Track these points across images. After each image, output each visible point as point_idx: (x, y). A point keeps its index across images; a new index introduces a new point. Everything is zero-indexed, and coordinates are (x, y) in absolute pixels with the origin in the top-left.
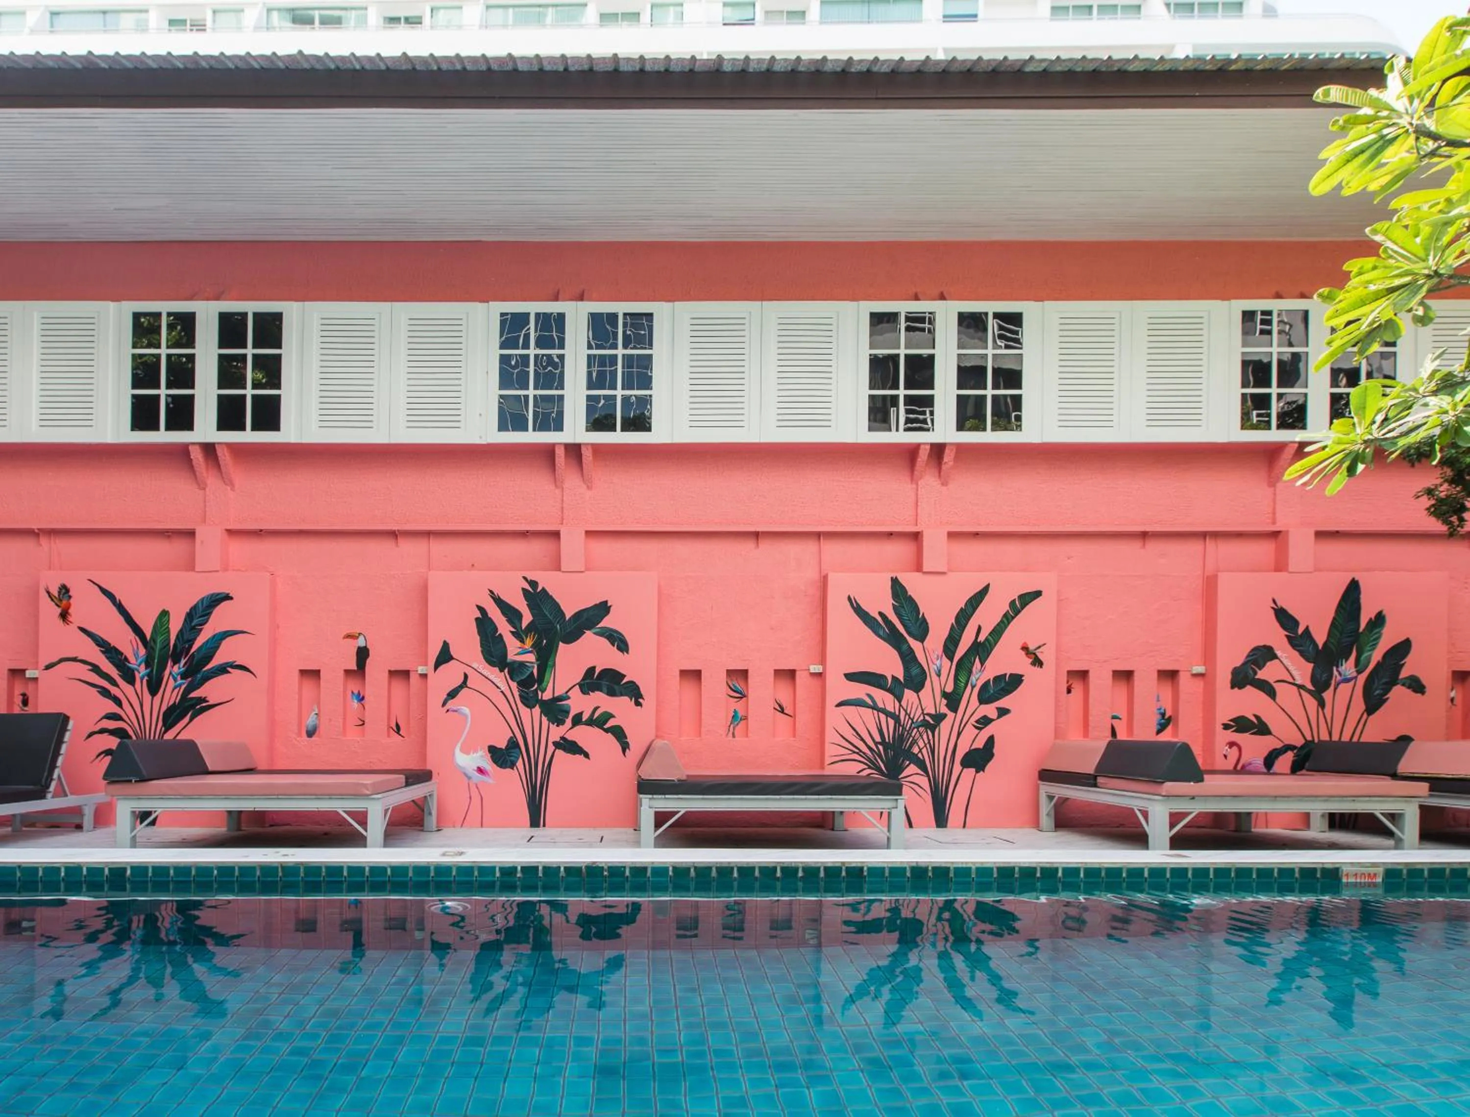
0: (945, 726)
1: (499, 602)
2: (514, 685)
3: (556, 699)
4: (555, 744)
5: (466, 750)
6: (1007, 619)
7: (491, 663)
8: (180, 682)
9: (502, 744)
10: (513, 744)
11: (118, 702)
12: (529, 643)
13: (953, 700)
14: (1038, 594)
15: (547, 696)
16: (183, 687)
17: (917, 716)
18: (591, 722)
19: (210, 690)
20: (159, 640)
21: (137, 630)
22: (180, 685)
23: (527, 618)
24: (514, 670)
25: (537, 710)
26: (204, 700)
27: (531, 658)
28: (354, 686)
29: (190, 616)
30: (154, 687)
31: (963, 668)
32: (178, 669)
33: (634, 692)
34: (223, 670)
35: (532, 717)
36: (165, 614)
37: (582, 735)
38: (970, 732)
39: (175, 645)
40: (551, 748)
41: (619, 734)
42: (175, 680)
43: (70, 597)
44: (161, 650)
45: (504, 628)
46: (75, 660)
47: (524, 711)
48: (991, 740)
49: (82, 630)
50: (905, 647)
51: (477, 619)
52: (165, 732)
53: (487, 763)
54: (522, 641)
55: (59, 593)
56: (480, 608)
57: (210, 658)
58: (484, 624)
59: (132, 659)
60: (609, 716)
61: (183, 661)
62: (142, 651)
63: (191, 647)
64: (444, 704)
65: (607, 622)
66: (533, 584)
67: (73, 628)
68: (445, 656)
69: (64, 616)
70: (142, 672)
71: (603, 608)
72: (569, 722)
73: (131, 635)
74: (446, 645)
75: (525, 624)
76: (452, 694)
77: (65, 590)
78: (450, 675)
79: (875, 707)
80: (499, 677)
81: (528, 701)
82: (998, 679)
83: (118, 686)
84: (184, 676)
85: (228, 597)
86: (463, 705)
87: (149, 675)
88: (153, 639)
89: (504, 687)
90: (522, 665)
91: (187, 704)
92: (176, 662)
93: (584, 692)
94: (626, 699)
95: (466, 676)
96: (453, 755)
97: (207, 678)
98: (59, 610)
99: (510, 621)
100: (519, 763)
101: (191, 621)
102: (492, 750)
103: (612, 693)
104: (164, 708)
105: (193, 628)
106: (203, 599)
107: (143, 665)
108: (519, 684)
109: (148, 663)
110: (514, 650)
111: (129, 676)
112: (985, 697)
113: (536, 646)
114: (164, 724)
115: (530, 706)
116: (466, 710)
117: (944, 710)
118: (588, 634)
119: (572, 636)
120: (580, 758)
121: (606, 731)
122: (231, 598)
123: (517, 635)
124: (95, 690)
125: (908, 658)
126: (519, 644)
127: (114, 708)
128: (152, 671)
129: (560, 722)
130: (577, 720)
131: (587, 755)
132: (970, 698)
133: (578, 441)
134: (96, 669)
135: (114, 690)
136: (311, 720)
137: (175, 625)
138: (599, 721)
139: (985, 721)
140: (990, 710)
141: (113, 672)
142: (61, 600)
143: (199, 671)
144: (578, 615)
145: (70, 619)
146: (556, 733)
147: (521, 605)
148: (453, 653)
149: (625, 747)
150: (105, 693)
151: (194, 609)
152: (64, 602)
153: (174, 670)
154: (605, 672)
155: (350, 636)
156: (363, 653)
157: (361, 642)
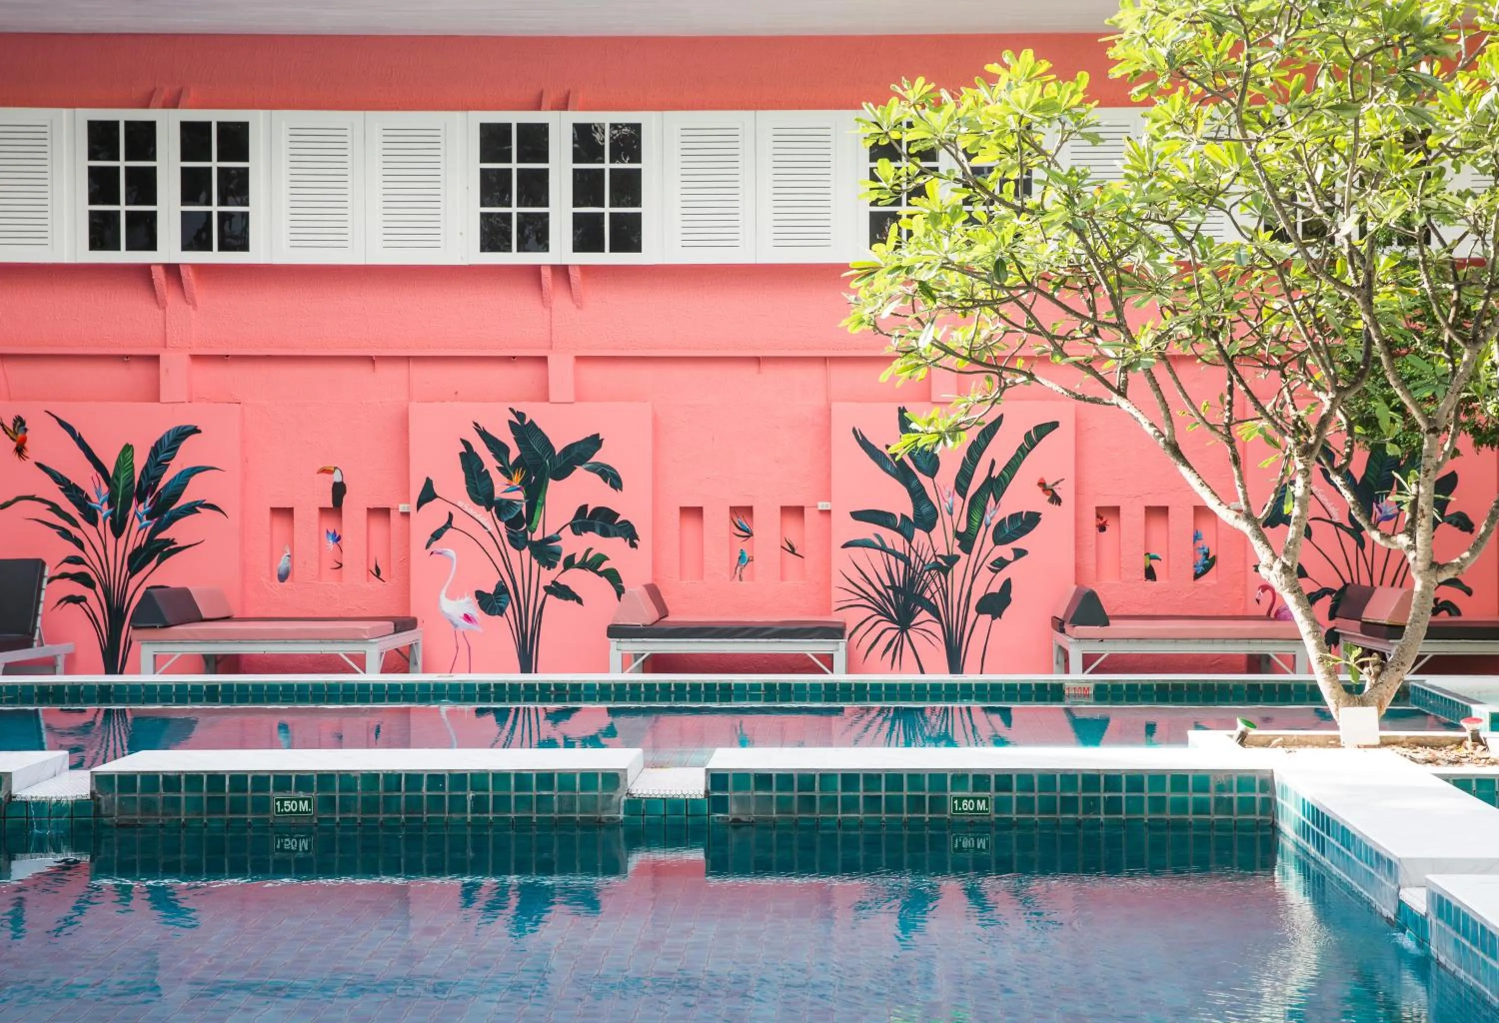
0: (958, 569)
1: (484, 434)
2: (501, 525)
3: (547, 541)
4: (546, 588)
5: (452, 596)
6: (1022, 453)
7: (478, 502)
8: (145, 522)
9: (490, 589)
10: (501, 589)
11: (80, 545)
12: (517, 479)
13: (966, 540)
14: (1054, 425)
15: (537, 536)
16: (149, 528)
17: (929, 557)
18: (583, 565)
19: (178, 532)
20: (123, 476)
21: (99, 466)
22: (146, 527)
23: (515, 453)
24: (501, 508)
25: (526, 552)
26: (172, 542)
27: (520, 495)
28: (330, 524)
29: (155, 451)
30: (118, 527)
31: (977, 505)
32: (143, 508)
33: (629, 533)
34: (191, 509)
35: (521, 559)
36: (128, 448)
37: (574, 579)
38: (985, 575)
39: (140, 482)
40: (542, 593)
41: (613, 577)
42: (141, 520)
43: (26, 430)
44: (126, 486)
45: (490, 463)
46: (32, 498)
47: (513, 553)
48: (1007, 584)
49: (39, 465)
50: (914, 484)
51: (461, 454)
52: (131, 577)
53: (474, 609)
54: (510, 478)
55: (14, 425)
56: (466, 443)
57: (177, 496)
58: (469, 458)
59: (93, 496)
60: (603, 558)
61: (149, 500)
62: (105, 489)
63: (157, 484)
64: (428, 546)
65: (599, 457)
66: (520, 416)
67: (29, 464)
68: (428, 494)
69: (20, 450)
70: (104, 512)
71: (595, 442)
72: (560, 565)
73: (92, 471)
74: (429, 482)
75: (512, 458)
76: (437, 536)
77: (20, 422)
78: (434, 515)
79: (883, 548)
80: (485, 517)
81: (517, 542)
82: (1014, 517)
83: (78, 526)
84: (150, 516)
85: (195, 430)
86: (448, 547)
87: (112, 515)
88: (116, 476)
89: (491, 528)
90: (510, 503)
91: (152, 547)
92: (141, 500)
93: (576, 533)
94: (620, 540)
95: (451, 516)
96: (437, 601)
97: (174, 518)
98: (14, 444)
99: (496, 456)
100: (509, 610)
101: (157, 457)
102: (479, 595)
103: (605, 533)
104: (129, 551)
105: (159, 464)
106: (169, 432)
107: (106, 505)
108: (508, 524)
109: (111, 502)
110: (501, 487)
111: (91, 517)
112: (1002, 536)
113: (525, 483)
114: (129, 569)
115: (519, 548)
116: (451, 553)
117: (957, 551)
118: (580, 470)
119: (562, 473)
120: (573, 603)
121: (601, 574)
122: (199, 432)
123: (503, 470)
124: (54, 532)
125: (918, 495)
126: (506, 481)
127: (76, 551)
128: (115, 510)
129: (551, 565)
130: (569, 563)
131: (580, 601)
132: (984, 540)
133: (564, 262)
134: (55, 508)
135: (74, 531)
136: (283, 563)
137: (140, 461)
138: (593, 564)
139: (1000, 564)
140: (1006, 551)
141: (74, 512)
142: (16, 434)
143: (165, 510)
144: (570, 448)
145: (26, 454)
146: (548, 576)
147: (507, 438)
148: (437, 490)
149: (620, 591)
150: (65, 534)
151: (159, 443)
152: (20, 435)
153: (139, 509)
154: (598, 511)
155: (324, 471)
156: (339, 490)
157: (337, 477)
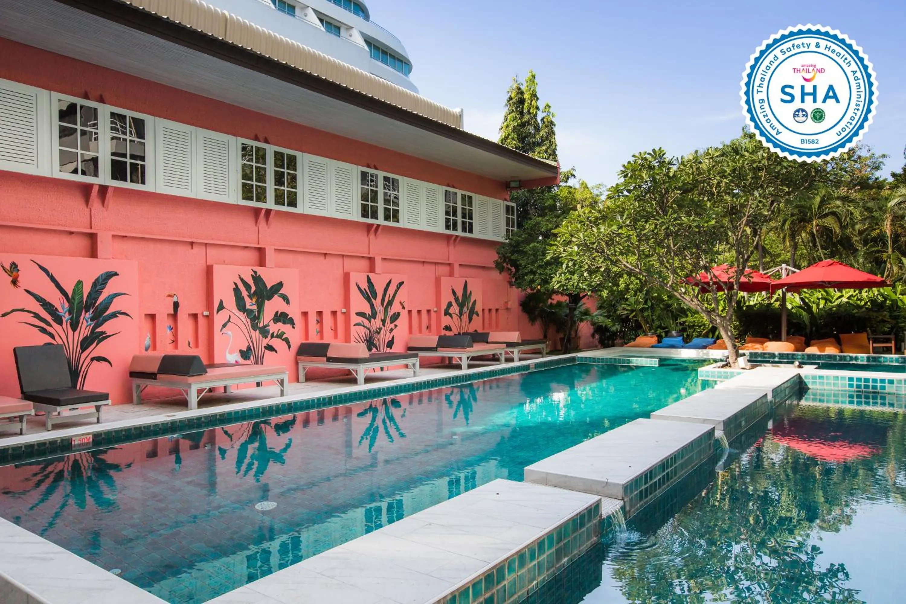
0: (382, 331)
1: (242, 280)
2: (249, 320)
3: (265, 326)
4: (265, 347)
5: (231, 353)
6: (396, 291)
7: (239, 310)
8: (90, 322)
9: (245, 349)
10: (249, 348)
11: (53, 337)
12: (254, 300)
13: (384, 321)
14: (403, 283)
15: (261, 325)
16: (92, 326)
17: (375, 329)
18: (277, 337)
19: (107, 327)
20: (77, 298)
21: (63, 292)
22: (90, 325)
23: (253, 288)
24: (249, 313)
25: (258, 331)
26: (104, 333)
27: (255, 307)
29: (95, 284)
30: (74, 326)
31: (386, 310)
32: (89, 315)
33: (292, 322)
34: (114, 315)
35: (256, 334)
36: (80, 282)
37: (276, 343)
38: (388, 334)
39: (86, 301)
40: (263, 349)
41: (287, 341)
42: (87, 321)
43: (18, 270)
44: (78, 304)
45: (245, 293)
46: (22, 310)
47: (253, 332)
48: (393, 337)
49: (27, 291)
50: (371, 302)
51: (234, 289)
52: (82, 353)
53: (239, 358)
54: (252, 299)
55: (11, 267)
56: (235, 284)
57: (106, 308)
58: (237, 290)
59: (60, 309)
60: (283, 333)
61: (91, 311)
62: (67, 305)
63: (96, 302)
64: (221, 330)
65: (282, 291)
66: (255, 272)
67: (20, 291)
68: (221, 307)
69: (15, 282)
70: (66, 317)
71: (280, 285)
72: (269, 336)
73: (60, 295)
74: (221, 302)
75: (252, 292)
76: (224, 326)
77: (14, 266)
78: (224, 316)
79: (364, 326)
80: (242, 316)
81: (254, 328)
82: (395, 313)
83: (51, 326)
84: (92, 319)
85: (116, 274)
86: (229, 331)
87: (71, 319)
88: (73, 297)
89: (245, 322)
90: (252, 311)
91: (94, 335)
92: (87, 311)
93: (275, 323)
94: (289, 325)
95: (230, 316)
96: (225, 356)
97: (105, 320)
98: (11, 279)
99: (247, 290)
100: (252, 358)
101: (96, 287)
102: (241, 351)
103: (284, 323)
104: (81, 339)
105: (97, 291)
106: (102, 275)
107: (67, 313)
108: (251, 320)
109: (70, 312)
110: (248, 304)
111: (59, 320)
112: (392, 320)
113: (257, 301)
114: (81, 348)
115: (255, 330)
116: (230, 333)
117: (382, 326)
118: (276, 296)
119: (270, 298)
120: (274, 352)
121: (283, 340)
122: (118, 275)
123: (250, 296)
124: (36, 329)
125: (372, 306)
126: (250, 301)
127: (49, 340)
128: (73, 316)
129: (266, 337)
130: (272, 336)
131: (276, 352)
132: (388, 321)
133: (272, 208)
134: (37, 316)
135: (49, 329)
136: (147, 342)
137: (87, 289)
138: (280, 336)
139: (392, 330)
140: (392, 326)
141: (48, 318)
142: (12, 273)
143: (100, 316)
144: (272, 287)
145: (19, 284)
146: (265, 342)
147: (251, 282)
148: (224, 305)
149: (289, 347)
150: (43, 330)
151: (97, 279)
152: (14, 273)
153: (86, 316)
154: (282, 313)
155: (170, 296)
156: (176, 305)
157: (175, 299)
